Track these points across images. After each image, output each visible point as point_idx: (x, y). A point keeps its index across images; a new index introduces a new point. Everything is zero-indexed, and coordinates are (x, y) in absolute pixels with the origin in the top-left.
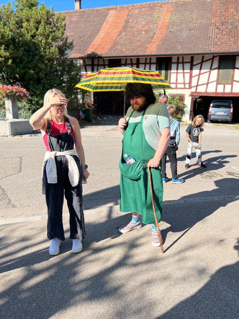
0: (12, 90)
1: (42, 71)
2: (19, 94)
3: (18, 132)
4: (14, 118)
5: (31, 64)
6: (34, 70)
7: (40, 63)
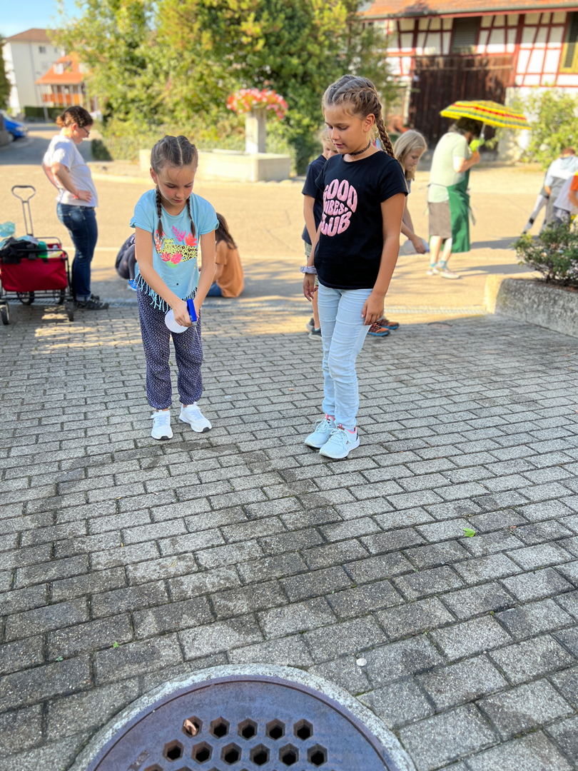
0: (261, 99)
2: (271, 106)
4: (259, 151)
5: (295, 46)
6: (299, 57)
7: (311, 43)
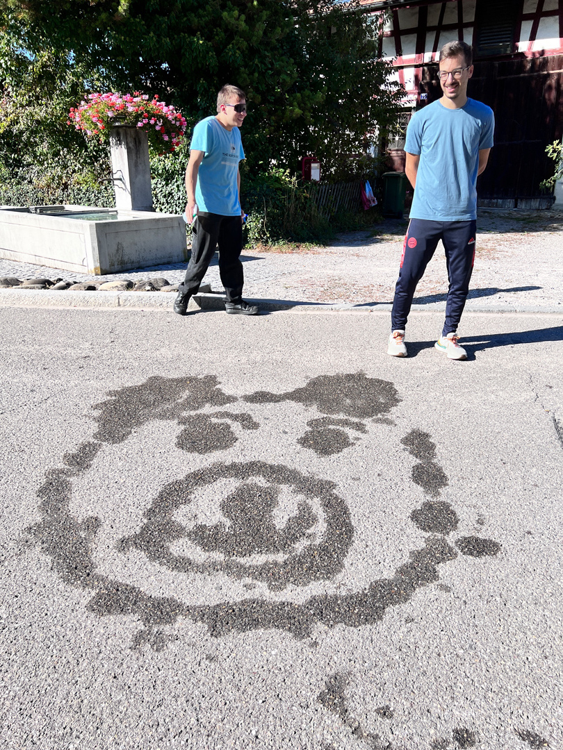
0: (124, 107)
1: (237, 38)
2: (145, 121)
3: (126, 259)
4: (136, 207)
5: (199, 16)
